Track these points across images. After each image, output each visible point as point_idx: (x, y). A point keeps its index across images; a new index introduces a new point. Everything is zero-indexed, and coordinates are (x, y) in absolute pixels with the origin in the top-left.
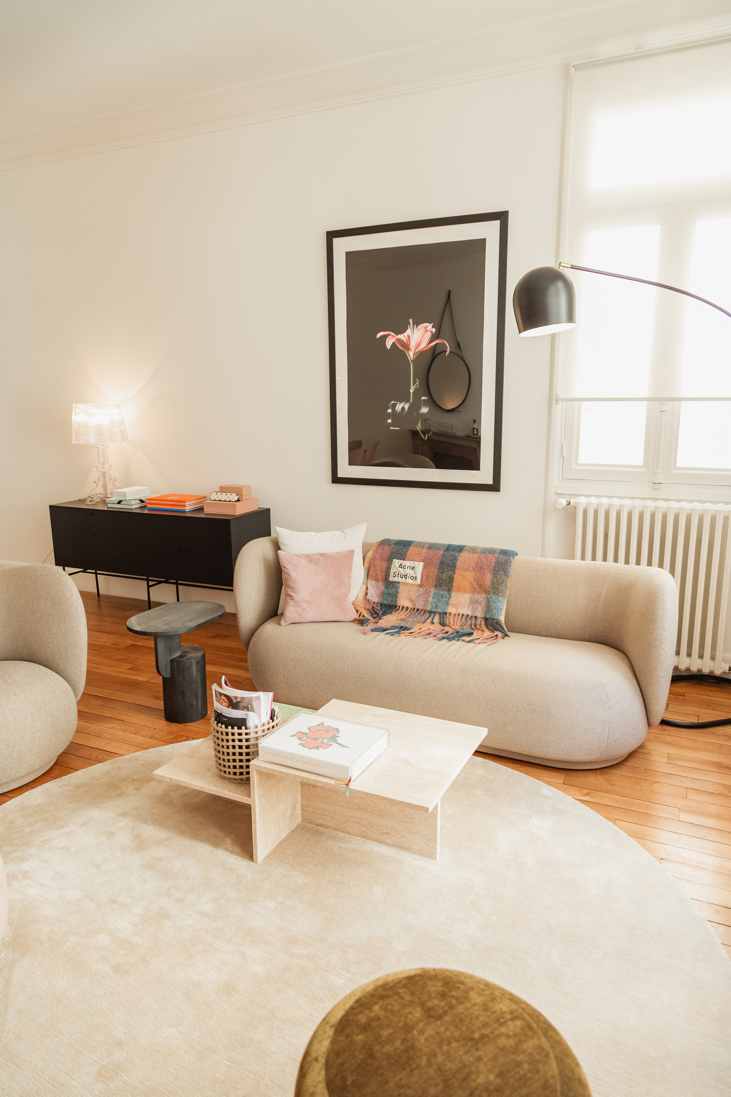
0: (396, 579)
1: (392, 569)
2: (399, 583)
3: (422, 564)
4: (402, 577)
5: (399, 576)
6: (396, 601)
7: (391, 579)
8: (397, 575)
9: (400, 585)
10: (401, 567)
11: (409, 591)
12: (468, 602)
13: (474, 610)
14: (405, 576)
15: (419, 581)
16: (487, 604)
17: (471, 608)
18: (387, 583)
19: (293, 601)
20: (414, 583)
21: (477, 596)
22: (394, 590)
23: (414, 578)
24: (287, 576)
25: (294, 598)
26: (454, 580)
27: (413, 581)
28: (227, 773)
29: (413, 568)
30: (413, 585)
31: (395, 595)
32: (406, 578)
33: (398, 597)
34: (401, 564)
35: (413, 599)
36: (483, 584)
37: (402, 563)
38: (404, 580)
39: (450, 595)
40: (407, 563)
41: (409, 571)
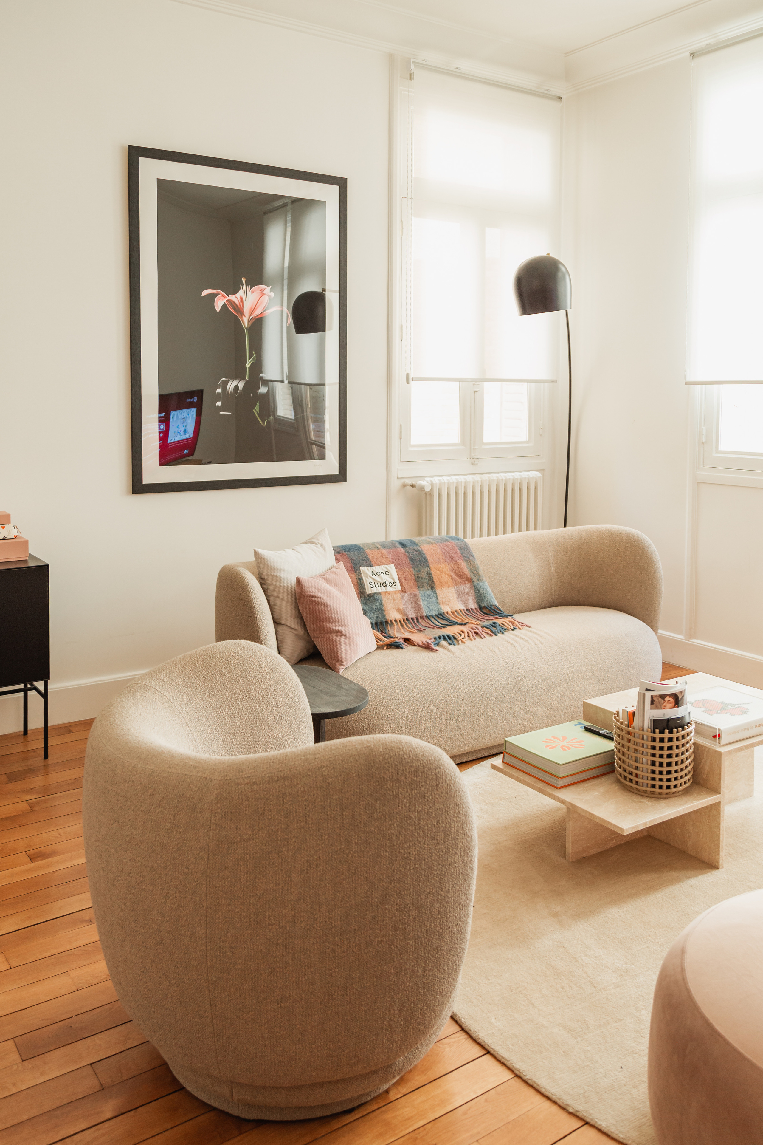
0: (375, 590)
1: (366, 580)
2: (380, 593)
3: (393, 566)
4: (379, 586)
5: (377, 585)
6: (384, 616)
7: (369, 591)
8: (374, 585)
9: (382, 596)
10: (374, 575)
11: (394, 600)
12: (455, 597)
13: (466, 603)
14: (384, 584)
15: (399, 587)
16: (475, 593)
17: (460, 601)
18: (365, 597)
20: (394, 590)
21: (462, 587)
22: (377, 604)
23: (393, 584)
26: (433, 576)
27: (393, 588)
29: (387, 573)
30: (395, 592)
31: (381, 610)
32: (386, 586)
33: (384, 611)
34: (372, 572)
35: (401, 608)
36: (461, 573)
37: (373, 569)
38: (383, 589)
39: (436, 594)
40: (377, 569)
41: (385, 578)
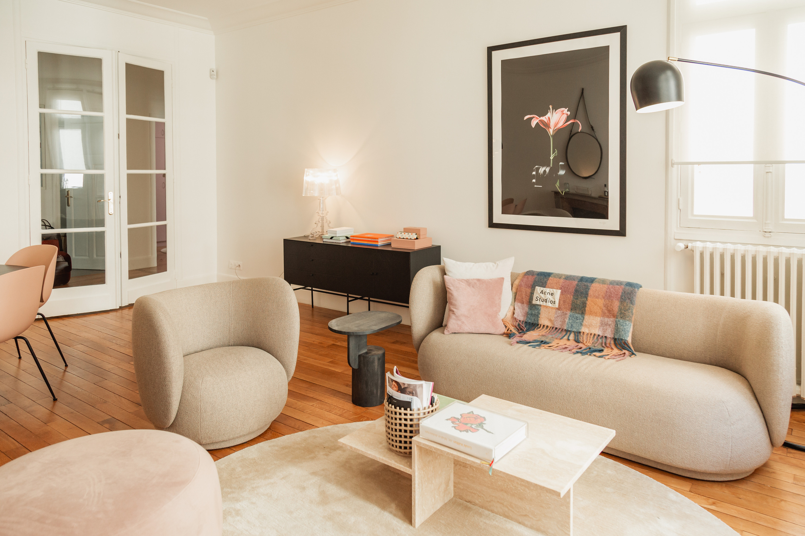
0: (538, 303)
1: (535, 295)
2: (540, 305)
3: (559, 291)
4: (543, 301)
5: (541, 300)
6: (538, 321)
7: (534, 302)
8: (539, 299)
9: (541, 307)
10: (542, 293)
11: (549, 313)
12: (599, 324)
13: (604, 331)
14: (546, 301)
15: (557, 305)
16: (615, 326)
17: (601, 329)
18: (531, 305)
19: (454, 315)
20: (553, 306)
21: (606, 319)
22: (536, 312)
23: (553, 302)
24: (450, 295)
25: (455, 313)
26: (587, 306)
27: (552, 305)
28: (394, 446)
29: (552, 294)
30: (552, 308)
31: (537, 316)
32: (547, 302)
33: (539, 317)
34: (542, 291)
35: (552, 319)
36: (611, 309)
37: (543, 289)
38: (544, 304)
39: (584, 318)
40: (547, 290)
41: (549, 297)
